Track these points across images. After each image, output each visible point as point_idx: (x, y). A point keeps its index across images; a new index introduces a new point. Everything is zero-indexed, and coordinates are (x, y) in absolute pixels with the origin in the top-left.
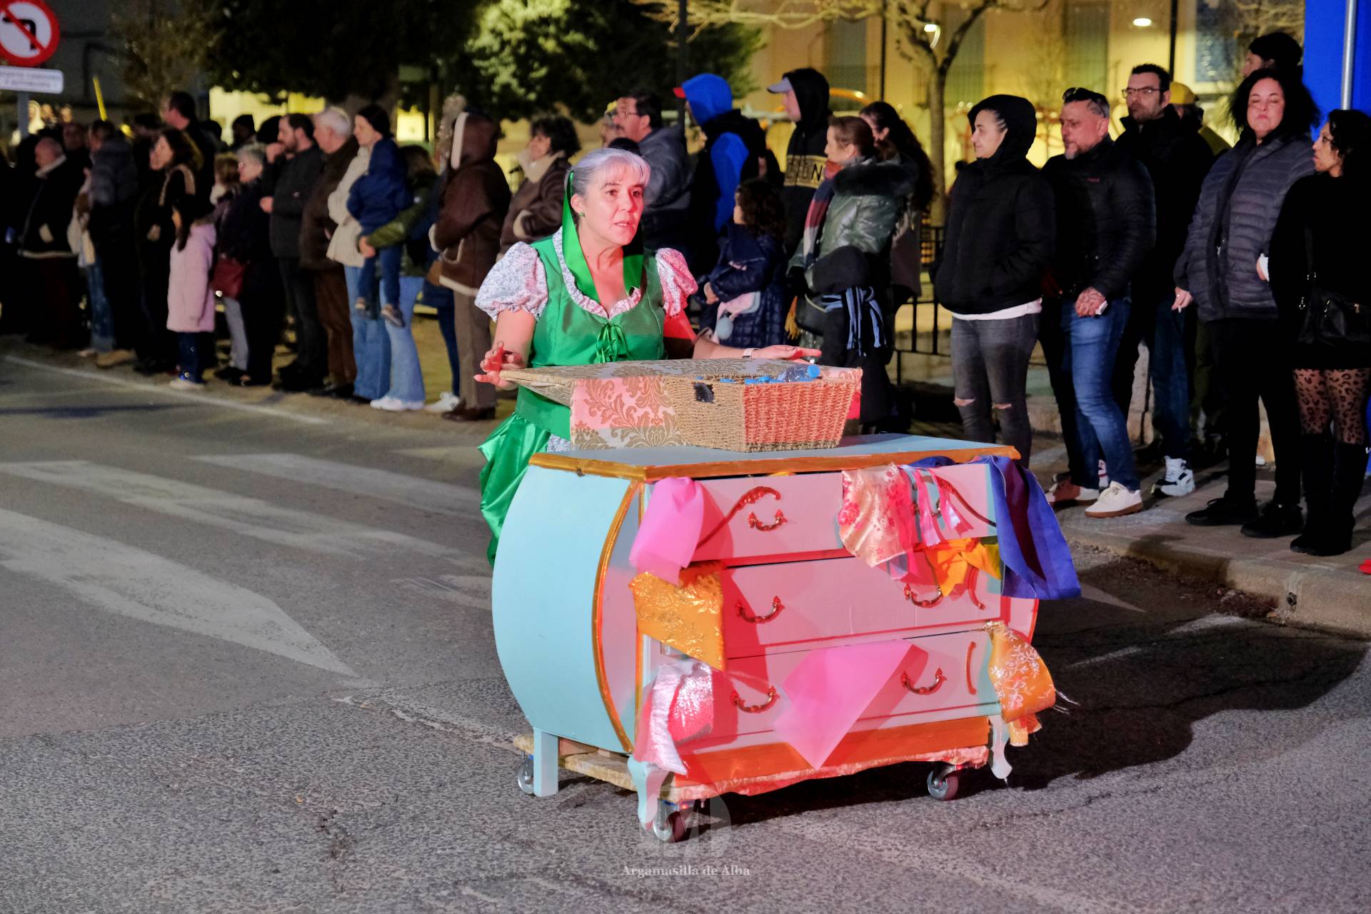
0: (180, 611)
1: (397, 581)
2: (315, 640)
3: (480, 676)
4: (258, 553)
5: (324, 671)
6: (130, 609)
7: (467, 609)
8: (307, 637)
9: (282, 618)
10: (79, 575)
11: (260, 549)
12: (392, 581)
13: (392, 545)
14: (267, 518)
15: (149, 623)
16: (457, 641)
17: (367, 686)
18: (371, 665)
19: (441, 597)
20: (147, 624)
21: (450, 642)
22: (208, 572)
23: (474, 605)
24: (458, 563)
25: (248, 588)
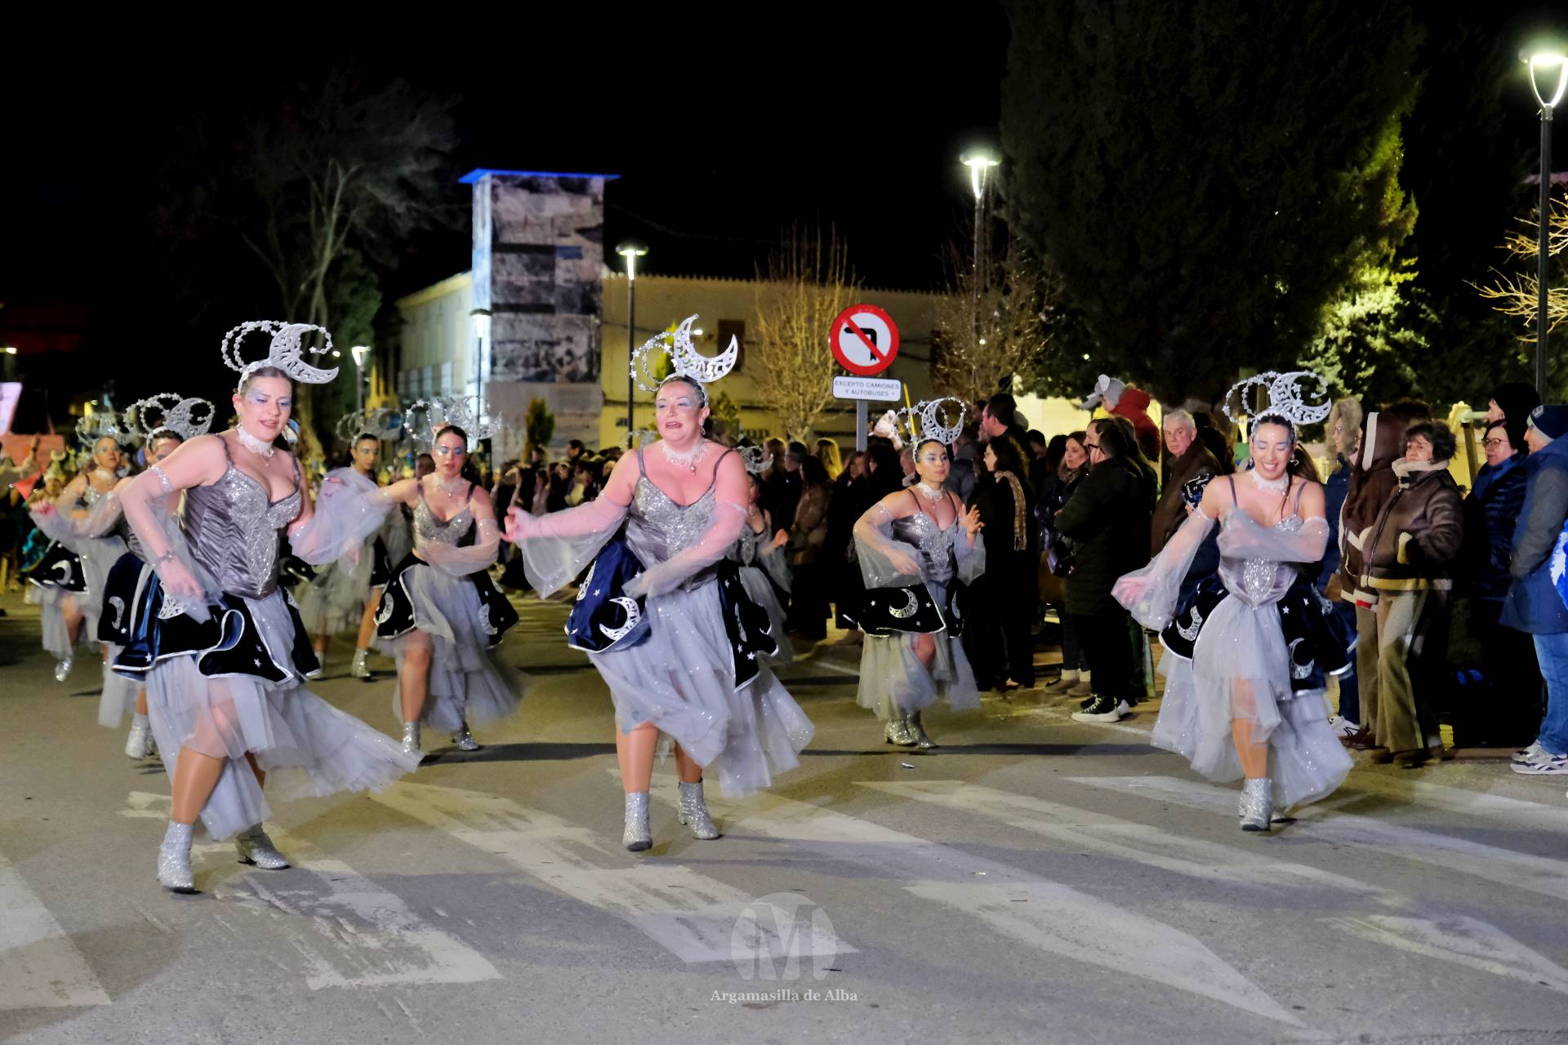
0: (1103, 947)
1: (1324, 920)
2: (1251, 984)
3: (1438, 1031)
4: (1167, 885)
5: (1268, 1019)
6: (1048, 943)
7: (1408, 954)
8: (1242, 980)
9: (1210, 958)
10: (991, 905)
11: (1172, 882)
12: (1318, 920)
13: (1307, 879)
14: (1166, 846)
15: (1073, 960)
16: (1404, 991)
17: (1317, 1037)
18: (1317, 1014)
19: (1376, 940)
20: (1070, 961)
21: (1397, 991)
22: (1121, 905)
23: (1414, 950)
24: (1387, 902)
25: (1167, 923)
